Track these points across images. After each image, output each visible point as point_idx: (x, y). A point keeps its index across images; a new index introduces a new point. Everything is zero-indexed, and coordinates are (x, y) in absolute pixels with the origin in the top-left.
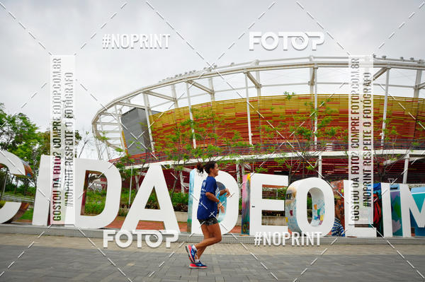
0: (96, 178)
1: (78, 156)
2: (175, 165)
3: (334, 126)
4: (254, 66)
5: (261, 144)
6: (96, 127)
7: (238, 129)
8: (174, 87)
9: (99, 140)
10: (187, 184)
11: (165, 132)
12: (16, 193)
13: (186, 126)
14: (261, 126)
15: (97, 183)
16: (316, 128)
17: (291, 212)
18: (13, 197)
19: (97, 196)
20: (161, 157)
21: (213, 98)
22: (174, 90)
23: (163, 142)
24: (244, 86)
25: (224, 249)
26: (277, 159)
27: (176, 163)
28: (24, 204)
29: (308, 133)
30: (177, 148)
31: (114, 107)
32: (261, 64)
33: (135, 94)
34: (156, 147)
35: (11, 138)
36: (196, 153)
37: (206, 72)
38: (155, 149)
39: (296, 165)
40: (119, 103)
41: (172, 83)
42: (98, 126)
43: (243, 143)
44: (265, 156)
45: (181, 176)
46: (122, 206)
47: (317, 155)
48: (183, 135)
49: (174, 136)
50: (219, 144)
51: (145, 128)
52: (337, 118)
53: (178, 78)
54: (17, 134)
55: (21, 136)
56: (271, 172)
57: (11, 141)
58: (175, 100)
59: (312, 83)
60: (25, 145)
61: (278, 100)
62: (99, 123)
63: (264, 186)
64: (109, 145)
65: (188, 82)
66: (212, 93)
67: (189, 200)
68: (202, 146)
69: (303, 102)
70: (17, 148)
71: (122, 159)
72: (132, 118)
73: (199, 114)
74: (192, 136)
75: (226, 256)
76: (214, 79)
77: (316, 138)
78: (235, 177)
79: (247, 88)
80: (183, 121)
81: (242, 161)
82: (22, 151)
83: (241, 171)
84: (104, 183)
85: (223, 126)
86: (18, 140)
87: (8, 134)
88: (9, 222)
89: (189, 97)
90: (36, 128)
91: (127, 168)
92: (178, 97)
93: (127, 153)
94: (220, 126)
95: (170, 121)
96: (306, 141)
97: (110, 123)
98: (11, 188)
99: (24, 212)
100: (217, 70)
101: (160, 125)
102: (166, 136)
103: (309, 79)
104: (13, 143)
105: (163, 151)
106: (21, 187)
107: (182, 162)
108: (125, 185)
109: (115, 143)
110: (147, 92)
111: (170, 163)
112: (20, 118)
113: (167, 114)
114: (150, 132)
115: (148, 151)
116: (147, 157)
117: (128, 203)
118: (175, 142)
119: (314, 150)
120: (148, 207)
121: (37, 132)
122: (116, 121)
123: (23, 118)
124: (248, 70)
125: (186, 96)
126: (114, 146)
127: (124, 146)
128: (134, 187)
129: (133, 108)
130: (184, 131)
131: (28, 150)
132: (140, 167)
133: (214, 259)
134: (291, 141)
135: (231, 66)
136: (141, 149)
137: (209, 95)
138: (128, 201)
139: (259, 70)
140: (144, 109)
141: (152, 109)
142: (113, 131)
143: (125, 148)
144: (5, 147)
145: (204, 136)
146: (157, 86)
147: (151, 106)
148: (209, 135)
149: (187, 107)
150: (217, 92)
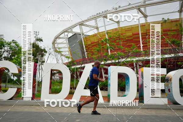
0: (56, 74)
1: (46, 62)
4: (143, 4)
6: (54, 45)
7: (134, 42)
9: (57, 52)
10: (106, 75)
11: (92, 46)
12: (13, 84)
15: (57, 76)
17: (169, 90)
18: (12, 86)
19: (57, 83)
20: (91, 60)
21: (119, 25)
22: (96, 21)
23: (92, 52)
25: (130, 111)
28: (18, 89)
29: (178, 42)
30: (100, 55)
31: (63, 34)
32: (147, 3)
33: (75, 26)
34: (88, 55)
35: (9, 54)
37: (114, 11)
38: (88, 56)
39: (171, 62)
40: (66, 31)
41: (95, 18)
42: (56, 45)
43: (138, 50)
45: (103, 70)
46: (71, 88)
48: (103, 48)
49: (97, 48)
50: (123, 51)
51: (81, 45)
53: (98, 15)
54: (12, 51)
55: (14, 52)
57: (9, 55)
58: (97, 28)
60: (17, 57)
62: (56, 43)
64: (62, 55)
65: (104, 17)
66: (118, 22)
67: (108, 84)
68: (114, 53)
69: (174, 24)
70: (13, 59)
71: (70, 63)
72: (73, 39)
73: (112, 35)
74: (108, 48)
75: (131, 115)
78: (134, 70)
81: (137, 61)
82: (15, 60)
83: (137, 66)
84: (61, 76)
85: (126, 41)
86: (13, 55)
87: (7, 51)
88: (11, 99)
89: (105, 26)
91: (73, 67)
92: (99, 26)
93: (72, 59)
94: (123, 42)
95: (95, 40)
96: (177, 47)
97: (62, 43)
98: (11, 81)
99: (19, 93)
100: (120, 9)
101: (89, 43)
102: (94, 49)
104: (10, 56)
105: (92, 57)
106: (16, 80)
107: (103, 63)
108: (72, 77)
109: (65, 54)
110: (81, 24)
112: (14, 43)
113: (93, 36)
114: (84, 47)
115: (84, 57)
116: (83, 61)
117: (74, 87)
118: (99, 51)
119: (182, 52)
120: (85, 88)
122: (65, 42)
123: (15, 43)
124: (139, 7)
125: (104, 25)
126: (64, 56)
127: (70, 55)
128: (77, 78)
129: (74, 34)
130: (104, 45)
131: (19, 60)
132: (80, 67)
133: (125, 117)
134: (167, 48)
135: (129, 5)
136: (80, 57)
137: (116, 24)
138: (74, 85)
139: (146, 6)
140: (80, 34)
141: (85, 34)
142: (64, 47)
143: (71, 56)
144: (6, 59)
145: (115, 47)
146: (86, 21)
147: (84, 32)
148: (118, 47)
149: (104, 32)
150: (121, 22)
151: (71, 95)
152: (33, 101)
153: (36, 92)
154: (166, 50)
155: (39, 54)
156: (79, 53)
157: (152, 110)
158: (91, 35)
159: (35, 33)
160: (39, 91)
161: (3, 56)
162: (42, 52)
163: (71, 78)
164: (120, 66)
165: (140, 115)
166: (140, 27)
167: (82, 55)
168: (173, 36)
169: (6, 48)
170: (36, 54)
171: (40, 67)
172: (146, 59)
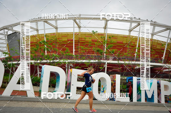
2: (35, 63)
3: (114, 49)
4: (78, 17)
5: (78, 55)
7: (68, 47)
8: (37, 24)
10: (40, 73)
11: (31, 46)
14: (79, 46)
16: (105, 49)
21: (57, 31)
22: (37, 25)
24: (73, 27)
25: (57, 105)
26: (86, 63)
27: (36, 62)
29: (102, 51)
30: (37, 54)
31: (3, 30)
32: (82, 16)
33: (16, 25)
39: (95, 66)
40: (6, 28)
41: (36, 21)
43: (70, 54)
44: (80, 61)
45: (38, 68)
46: (3, 83)
47: (105, 62)
48: (40, 48)
52: (116, 45)
53: (39, 19)
56: (83, 69)
58: (37, 30)
59: (105, 28)
61: (89, 35)
65: (45, 22)
66: (56, 28)
67: (41, 80)
68: (50, 54)
69: (100, 36)
71: (6, 58)
73: (49, 38)
74: (45, 49)
75: (57, 109)
76: (58, 21)
77: (105, 54)
78: (65, 70)
79: (74, 27)
81: (69, 63)
83: (68, 67)
85: (61, 45)
89: (44, 29)
91: (9, 63)
92: (39, 29)
93: (10, 55)
94: (59, 45)
95: (34, 40)
96: (100, 55)
97: (0, 39)
103: (104, 26)
107: (39, 61)
109: (3, 49)
111: (33, 62)
113: (33, 37)
117: (8, 81)
118: (36, 51)
119: (104, 59)
120: (19, 83)
122: (4, 38)
124: (75, 19)
125: (43, 28)
127: (8, 51)
129: (14, 32)
132: (16, 63)
134: (93, 55)
137: (55, 29)
139: (81, 19)
142: (2, 43)
143: (8, 53)
148: (53, 49)
149: (43, 34)
150: (59, 28)
154: (92, 56)
156: (17, 50)
158: (31, 36)
164: (54, 66)
165: (65, 108)
166: (74, 35)
168: (99, 46)
172: (76, 62)
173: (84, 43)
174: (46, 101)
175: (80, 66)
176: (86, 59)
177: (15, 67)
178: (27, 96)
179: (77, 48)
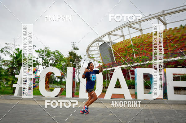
1: (82, 66)
4: (162, 14)
5: (169, 53)
6: (88, 53)
8: (122, 30)
9: (90, 58)
10: (133, 76)
11: (120, 52)
12: (57, 84)
13: (130, 48)
14: (168, 44)
18: (57, 86)
20: (119, 64)
21: (142, 33)
22: (122, 31)
23: (120, 57)
25: (156, 107)
26: (179, 60)
27: (127, 66)
28: (62, 89)
30: (126, 59)
31: (95, 43)
32: (165, 12)
33: (104, 36)
35: (54, 61)
36: (136, 61)
38: (116, 60)
40: (97, 41)
41: (121, 28)
42: (89, 52)
44: (172, 59)
45: (129, 72)
46: (103, 88)
48: (129, 52)
49: (124, 53)
50: (147, 55)
51: (110, 51)
53: (123, 26)
54: (56, 59)
55: (58, 60)
56: (176, 67)
58: (123, 36)
60: (59, 63)
61: (177, 29)
62: (89, 51)
63: (173, 74)
64: (95, 60)
65: (129, 27)
67: (135, 83)
68: (139, 57)
70: (56, 65)
72: (104, 47)
73: (136, 42)
74: (133, 53)
75: (157, 110)
76: (142, 24)
80: (128, 46)
82: (58, 66)
85: (149, 46)
87: (52, 59)
88: (57, 96)
89: (130, 34)
90: (64, 56)
91: (104, 70)
92: (124, 35)
93: (103, 63)
94: (147, 46)
95: (122, 46)
97: (94, 51)
98: (55, 82)
99: (62, 92)
101: (117, 49)
102: (121, 54)
104: (55, 63)
105: (120, 61)
106: (59, 81)
107: (129, 65)
109: (97, 59)
110: (110, 34)
111: (124, 66)
113: (120, 43)
114: (113, 53)
115: (113, 61)
116: (113, 64)
117: (106, 87)
118: (125, 56)
120: (115, 87)
121: (64, 57)
122: (97, 49)
123: (58, 52)
124: (159, 17)
125: (128, 33)
126: (97, 61)
127: (101, 60)
128: (108, 78)
129: (104, 42)
130: (129, 50)
131: (60, 66)
132: (110, 69)
133: (151, 112)
135: (149, 16)
136: (110, 61)
137: (140, 32)
138: (105, 85)
139: (165, 15)
140: (109, 42)
141: (113, 42)
142: (96, 54)
144: (52, 65)
145: (139, 52)
146: (114, 31)
147: (112, 40)
148: (142, 51)
149: (130, 39)
150: (143, 30)
151: (103, 93)
152: (73, 98)
153: (75, 91)
155: (77, 60)
156: (108, 58)
157: (175, 105)
158: (118, 43)
159: (73, 44)
160: (78, 90)
161: (49, 63)
162: (79, 58)
163: (103, 79)
164: (145, 67)
165: (165, 110)
167: (112, 59)
169: (51, 57)
170: (74, 60)
171: (78, 71)
172: (168, 61)
173: (173, 39)
174: (143, 102)
175: (172, 65)
176: (179, 56)
177: (109, 73)
178: (125, 99)
179: (165, 46)
